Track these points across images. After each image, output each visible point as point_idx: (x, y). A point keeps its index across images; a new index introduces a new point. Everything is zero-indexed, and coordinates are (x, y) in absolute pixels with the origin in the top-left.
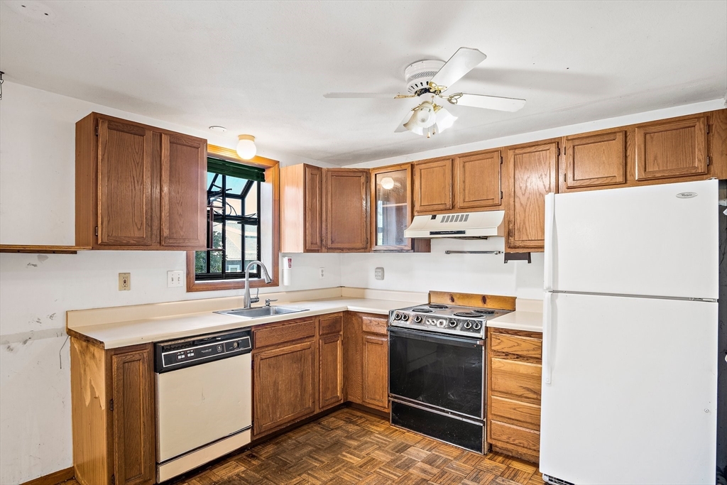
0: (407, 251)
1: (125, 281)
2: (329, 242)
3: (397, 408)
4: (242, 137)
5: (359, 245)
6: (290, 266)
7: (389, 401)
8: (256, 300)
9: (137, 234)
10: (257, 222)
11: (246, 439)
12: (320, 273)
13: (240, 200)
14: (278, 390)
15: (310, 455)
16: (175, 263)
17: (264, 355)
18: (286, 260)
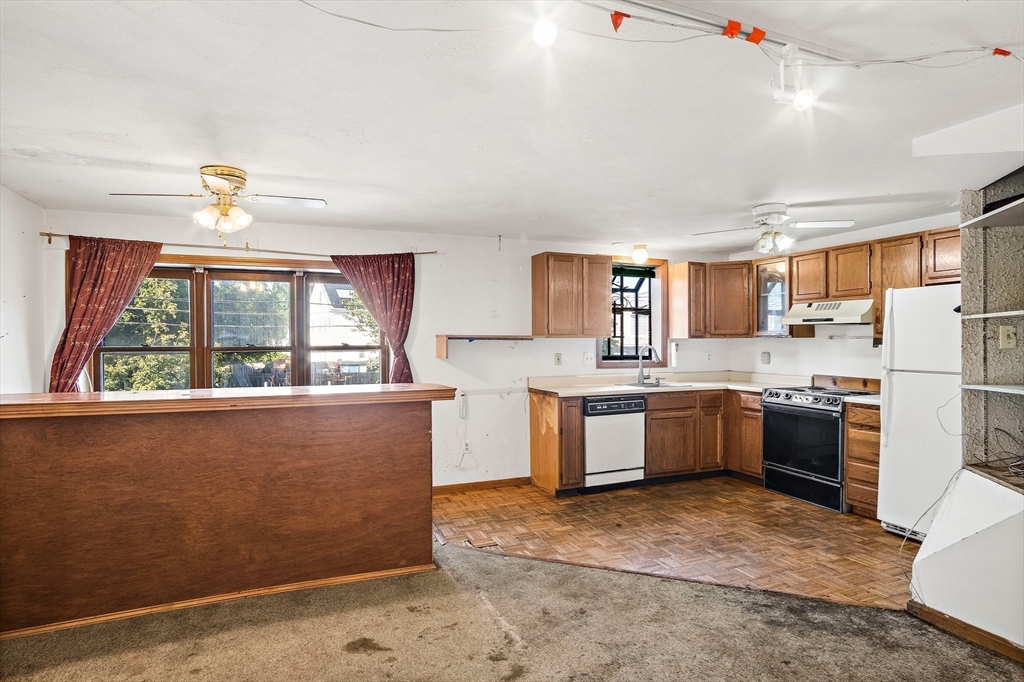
0: (786, 337)
1: (558, 359)
2: (713, 329)
3: (770, 473)
4: (636, 247)
5: (741, 331)
6: (677, 350)
7: (763, 467)
8: (648, 378)
10: (648, 312)
11: (640, 475)
12: (707, 357)
13: (634, 294)
14: (664, 445)
15: (688, 494)
16: (589, 347)
17: (653, 416)
18: (673, 344)
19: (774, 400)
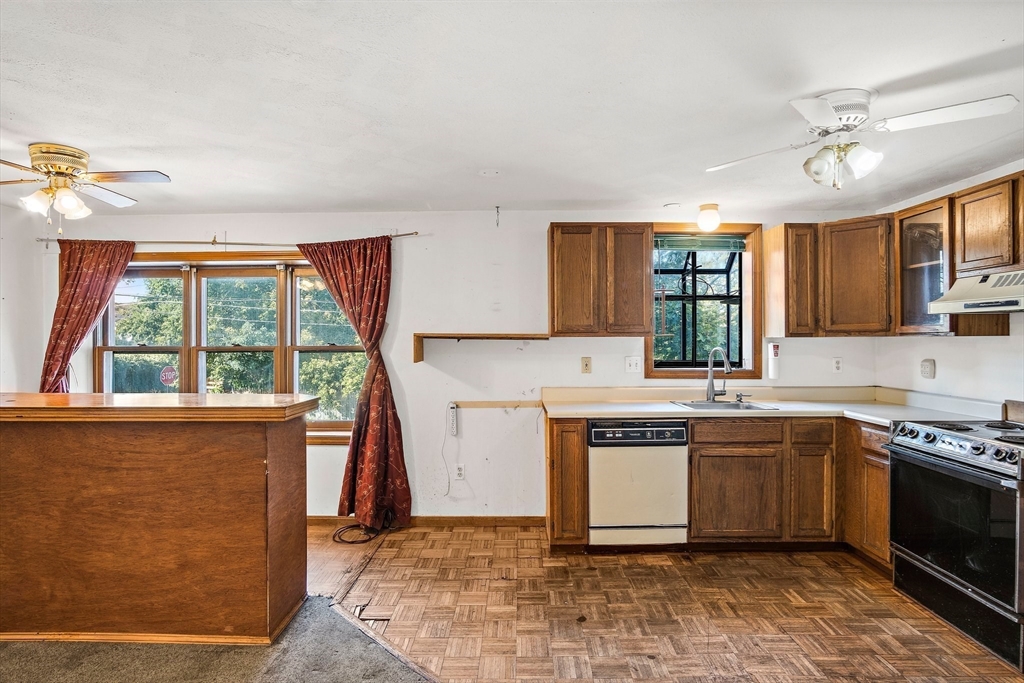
0: (946, 334)
1: (587, 365)
2: (828, 323)
3: (902, 566)
4: (703, 208)
5: (876, 326)
6: (776, 354)
7: (892, 554)
8: (723, 393)
9: (586, 322)
10: (739, 300)
11: (681, 537)
12: (834, 365)
13: (725, 276)
14: (725, 496)
15: (748, 579)
16: (632, 350)
17: (704, 452)
18: (771, 346)
19: (907, 441)
